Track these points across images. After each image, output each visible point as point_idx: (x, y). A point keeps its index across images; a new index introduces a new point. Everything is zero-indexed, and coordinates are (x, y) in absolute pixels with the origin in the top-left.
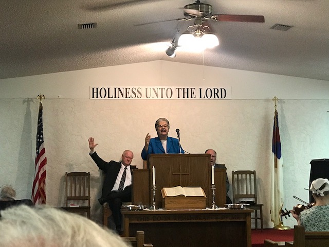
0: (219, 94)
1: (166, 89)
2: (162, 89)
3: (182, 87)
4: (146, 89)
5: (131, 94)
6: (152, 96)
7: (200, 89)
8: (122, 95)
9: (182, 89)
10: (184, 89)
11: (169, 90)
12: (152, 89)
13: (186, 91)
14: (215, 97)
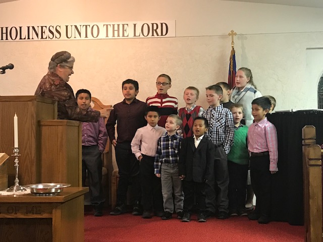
0: (159, 31)
1: (91, 27)
2: (86, 26)
3: (111, 23)
4: (67, 27)
5: (47, 33)
6: (73, 36)
7: (135, 25)
8: (37, 35)
9: (112, 26)
10: (114, 25)
11: (95, 28)
12: (74, 27)
13: (116, 28)
14: (153, 35)
